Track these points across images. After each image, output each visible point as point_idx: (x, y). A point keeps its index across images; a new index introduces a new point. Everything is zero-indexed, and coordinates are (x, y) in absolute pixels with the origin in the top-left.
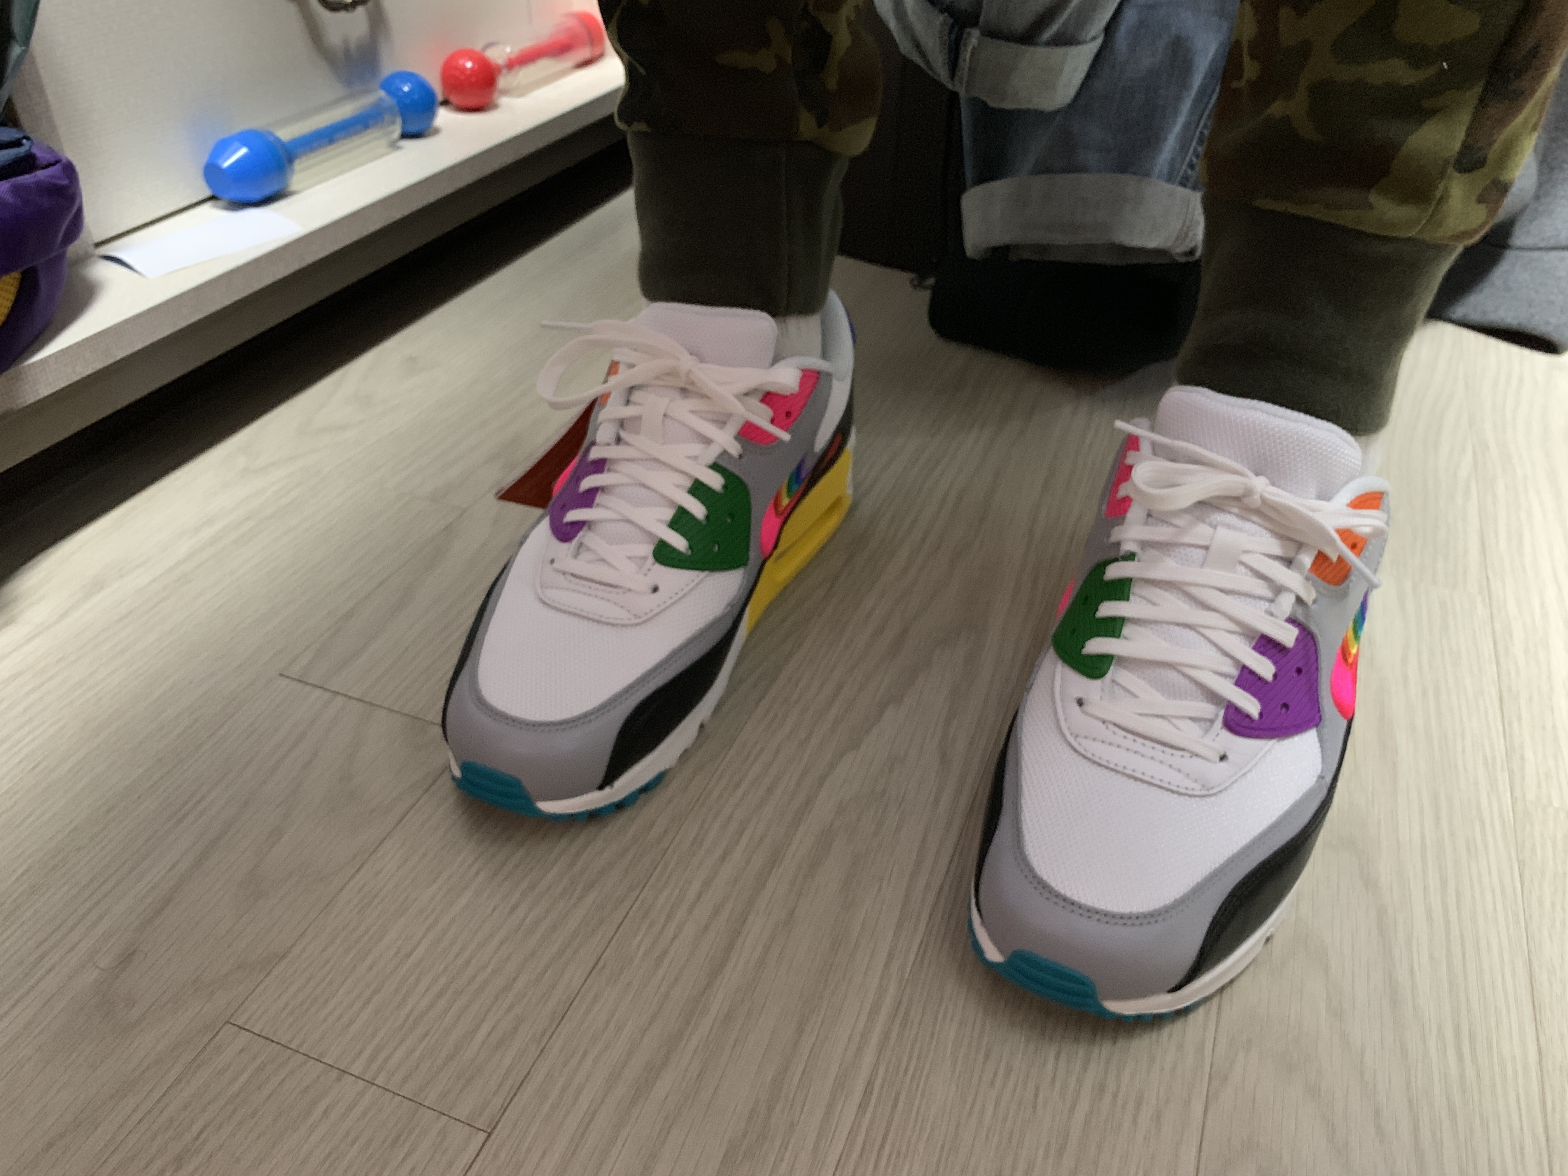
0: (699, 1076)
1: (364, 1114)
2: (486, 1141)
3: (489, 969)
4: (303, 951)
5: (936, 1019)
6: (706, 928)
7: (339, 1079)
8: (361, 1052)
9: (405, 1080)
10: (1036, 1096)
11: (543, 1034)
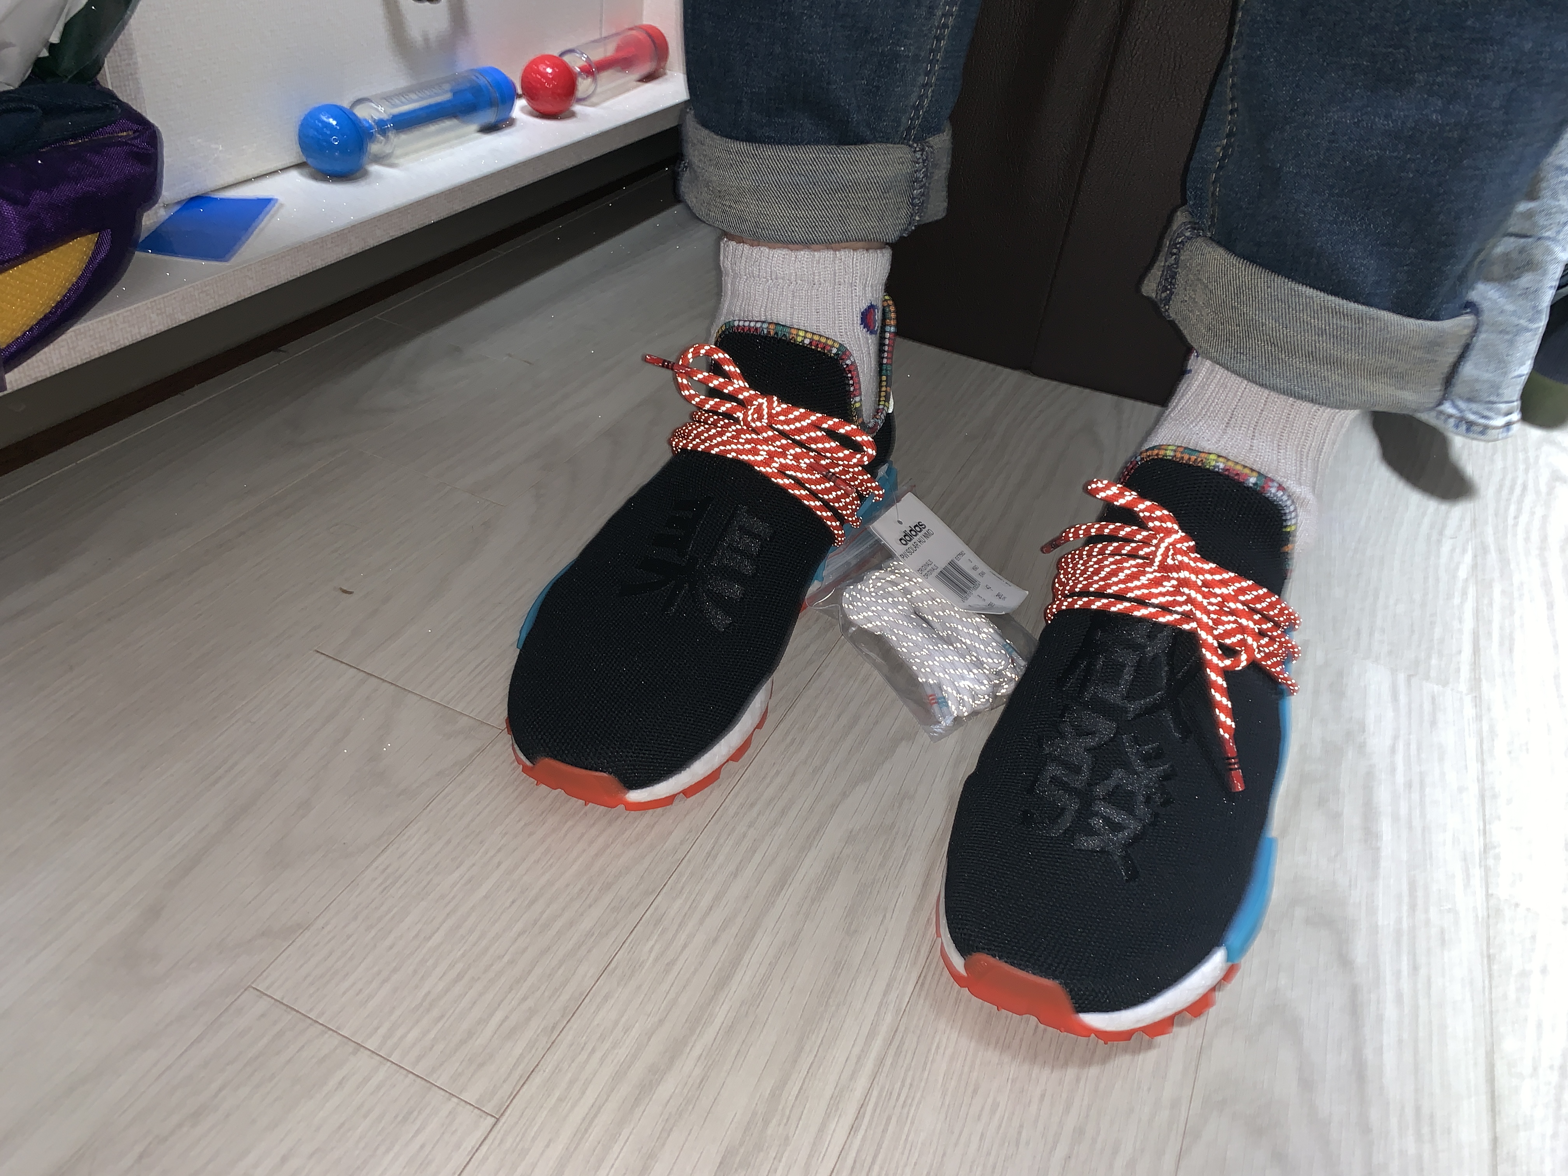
0: (701, 1081)
1: (378, 1088)
2: (495, 1125)
3: (506, 959)
4: (327, 924)
5: (929, 1050)
6: (715, 940)
7: (354, 1053)
8: (377, 1028)
9: (419, 1059)
10: (1020, 1133)
11: (554, 1028)
